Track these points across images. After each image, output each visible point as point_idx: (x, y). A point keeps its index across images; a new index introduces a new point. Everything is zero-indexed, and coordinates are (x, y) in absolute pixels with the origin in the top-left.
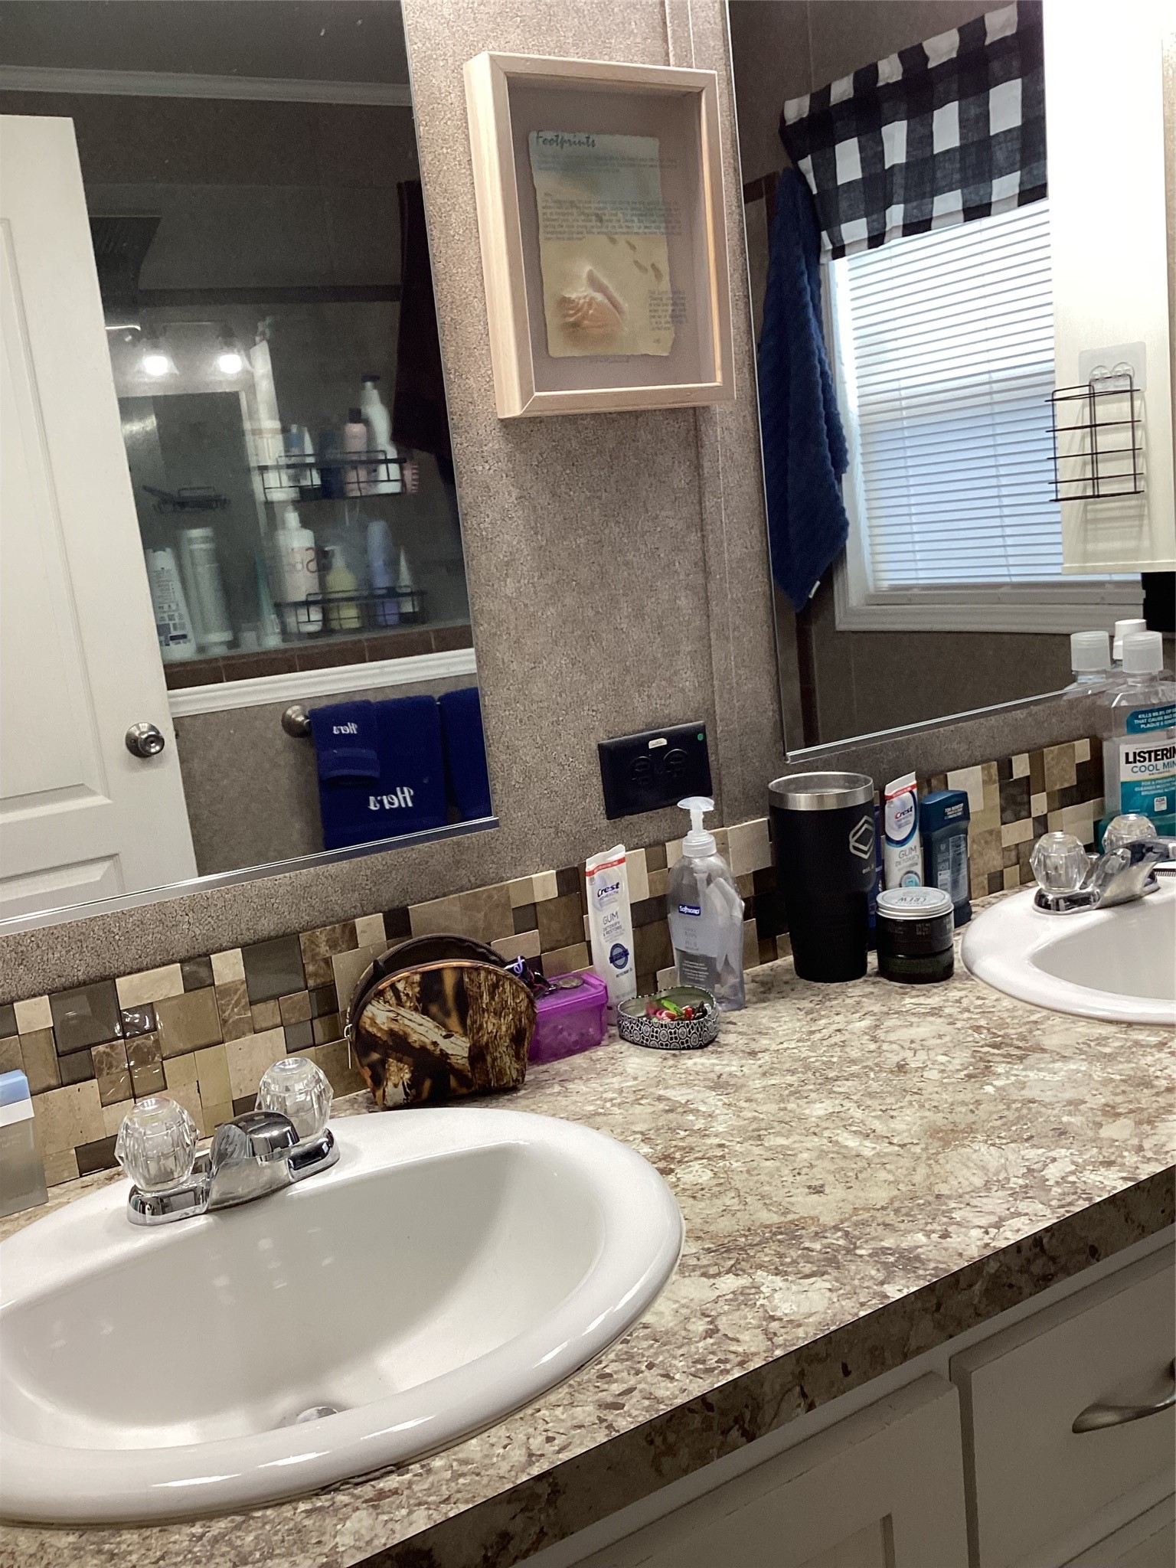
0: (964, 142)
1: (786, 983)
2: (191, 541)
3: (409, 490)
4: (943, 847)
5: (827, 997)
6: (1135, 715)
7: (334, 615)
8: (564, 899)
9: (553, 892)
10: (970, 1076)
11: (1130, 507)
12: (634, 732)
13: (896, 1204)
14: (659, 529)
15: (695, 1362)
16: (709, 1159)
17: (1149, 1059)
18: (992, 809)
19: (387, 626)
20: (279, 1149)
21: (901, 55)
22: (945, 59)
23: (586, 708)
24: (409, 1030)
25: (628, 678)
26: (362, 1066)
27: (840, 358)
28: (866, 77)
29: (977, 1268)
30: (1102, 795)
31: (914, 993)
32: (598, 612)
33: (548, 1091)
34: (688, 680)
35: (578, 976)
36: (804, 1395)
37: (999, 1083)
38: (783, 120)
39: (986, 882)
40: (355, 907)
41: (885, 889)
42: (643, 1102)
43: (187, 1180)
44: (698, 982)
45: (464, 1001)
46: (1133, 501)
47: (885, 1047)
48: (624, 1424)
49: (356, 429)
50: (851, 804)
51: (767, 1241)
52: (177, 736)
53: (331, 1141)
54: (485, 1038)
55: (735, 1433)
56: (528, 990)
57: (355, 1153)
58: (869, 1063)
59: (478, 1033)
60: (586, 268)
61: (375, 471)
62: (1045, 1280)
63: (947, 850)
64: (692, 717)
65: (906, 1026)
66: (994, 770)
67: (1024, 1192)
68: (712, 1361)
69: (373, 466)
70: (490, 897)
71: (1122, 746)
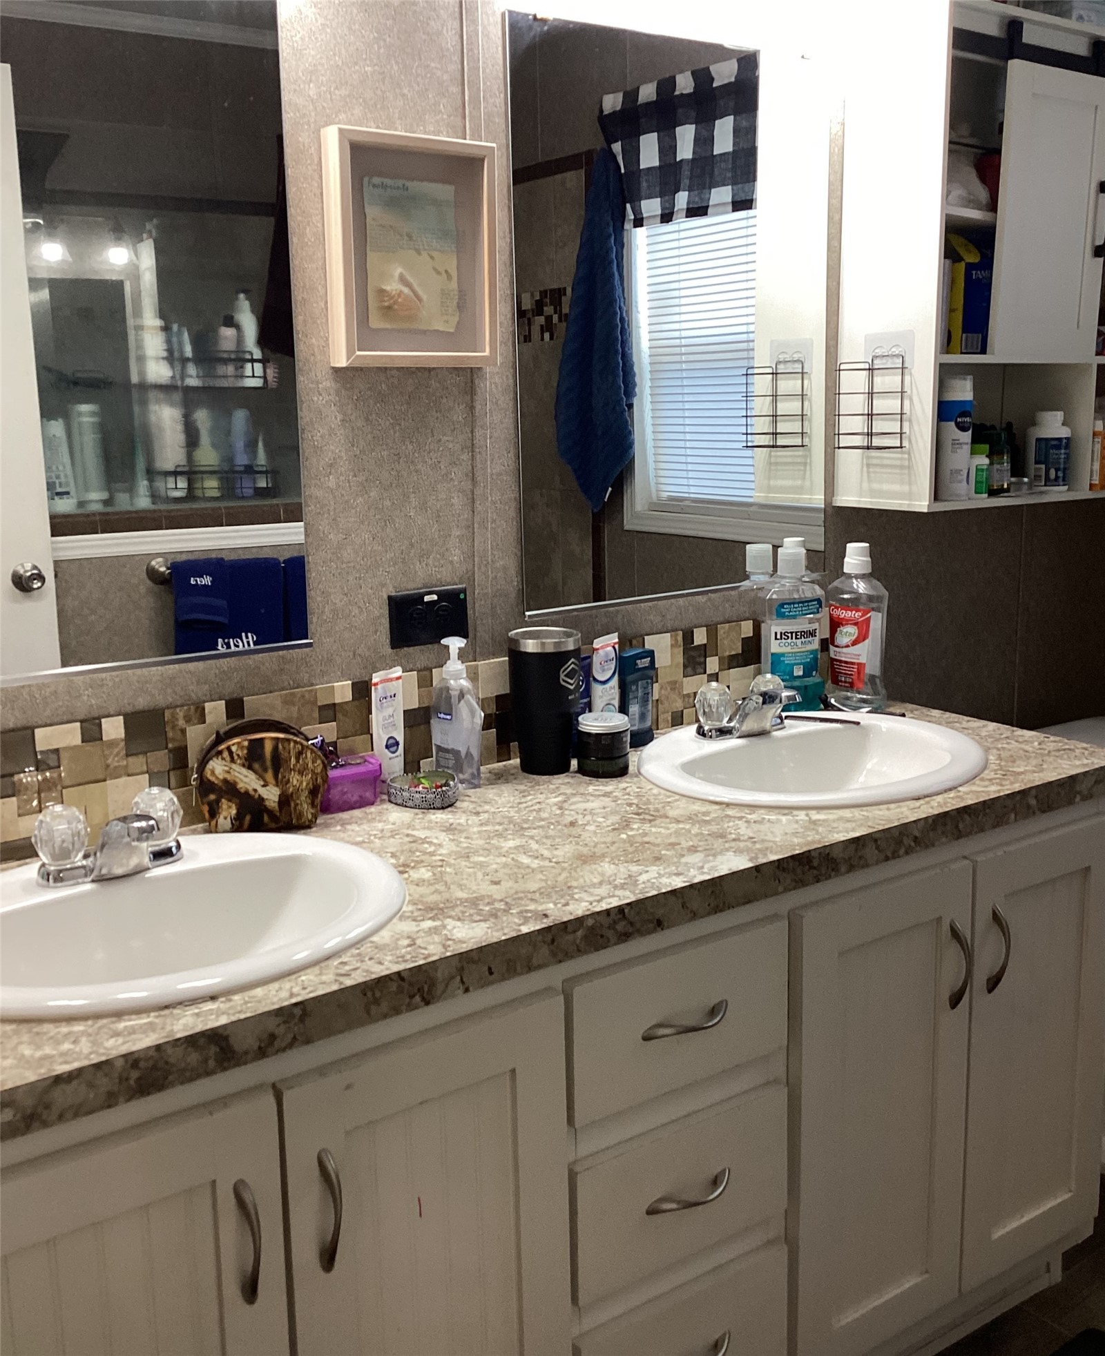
0: (736, 148)
1: (513, 774)
2: (80, 414)
3: (269, 386)
4: (634, 688)
5: (538, 784)
6: (782, 606)
7: (198, 485)
8: (356, 703)
9: (348, 696)
10: (614, 829)
11: (799, 456)
12: (414, 589)
13: (542, 890)
14: (441, 449)
15: (398, 957)
16: (432, 867)
17: (731, 824)
18: (677, 665)
19: (243, 497)
20: (145, 834)
21: (693, 73)
22: (726, 82)
23: (381, 569)
24: (238, 780)
25: (413, 551)
26: (203, 804)
27: (637, 307)
28: (667, 85)
29: (580, 920)
30: (760, 662)
31: (598, 783)
32: (394, 503)
33: (332, 829)
34: (456, 556)
35: (362, 757)
36: (462, 982)
37: (630, 833)
38: (601, 111)
39: (670, 718)
40: (206, 695)
41: (590, 711)
42: (397, 837)
43: (78, 860)
44: (448, 768)
45: (278, 762)
46: (800, 452)
47: (566, 812)
48: (349, 982)
49: (228, 333)
50: (563, 649)
51: (457, 905)
52: (56, 576)
53: (179, 847)
54: (291, 790)
55: (418, 999)
56: (323, 758)
57: (194, 855)
58: (553, 821)
59: (286, 784)
60: (399, 270)
61: (242, 367)
62: (625, 937)
63: (637, 690)
64: (457, 582)
65: (584, 802)
66: (680, 638)
67: (622, 886)
68: (408, 957)
69: (240, 364)
70: (303, 696)
71: (773, 627)
